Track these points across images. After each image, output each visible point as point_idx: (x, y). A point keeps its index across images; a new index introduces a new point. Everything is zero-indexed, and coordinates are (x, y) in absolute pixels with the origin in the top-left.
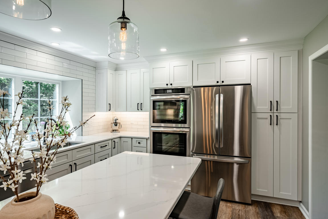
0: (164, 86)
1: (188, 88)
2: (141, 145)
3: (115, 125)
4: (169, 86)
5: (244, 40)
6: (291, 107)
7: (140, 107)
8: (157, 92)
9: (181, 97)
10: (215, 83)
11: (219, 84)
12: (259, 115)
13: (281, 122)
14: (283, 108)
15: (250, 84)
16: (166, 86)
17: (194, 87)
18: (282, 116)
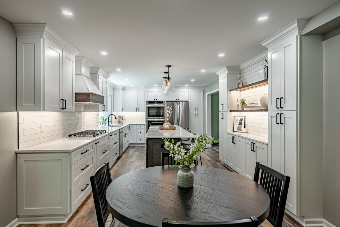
0: (153, 100)
1: (165, 101)
2: (141, 128)
3: (122, 119)
4: (156, 101)
5: (187, 85)
6: (201, 110)
7: (137, 110)
8: (150, 102)
9: (161, 105)
10: (175, 100)
11: (177, 100)
12: (191, 113)
13: (198, 115)
14: (199, 110)
15: (188, 101)
16: (154, 100)
17: (167, 101)
18: (198, 113)
